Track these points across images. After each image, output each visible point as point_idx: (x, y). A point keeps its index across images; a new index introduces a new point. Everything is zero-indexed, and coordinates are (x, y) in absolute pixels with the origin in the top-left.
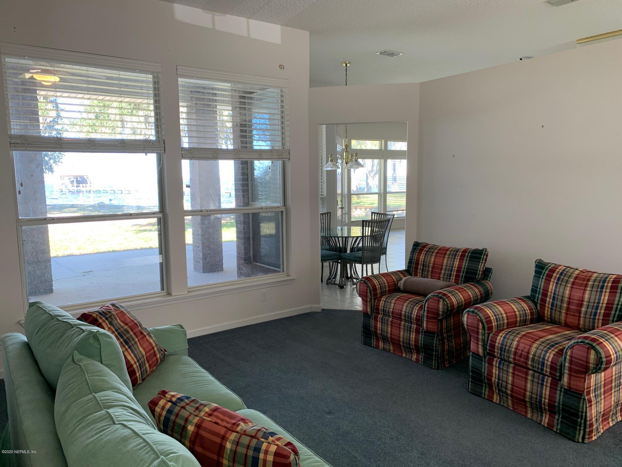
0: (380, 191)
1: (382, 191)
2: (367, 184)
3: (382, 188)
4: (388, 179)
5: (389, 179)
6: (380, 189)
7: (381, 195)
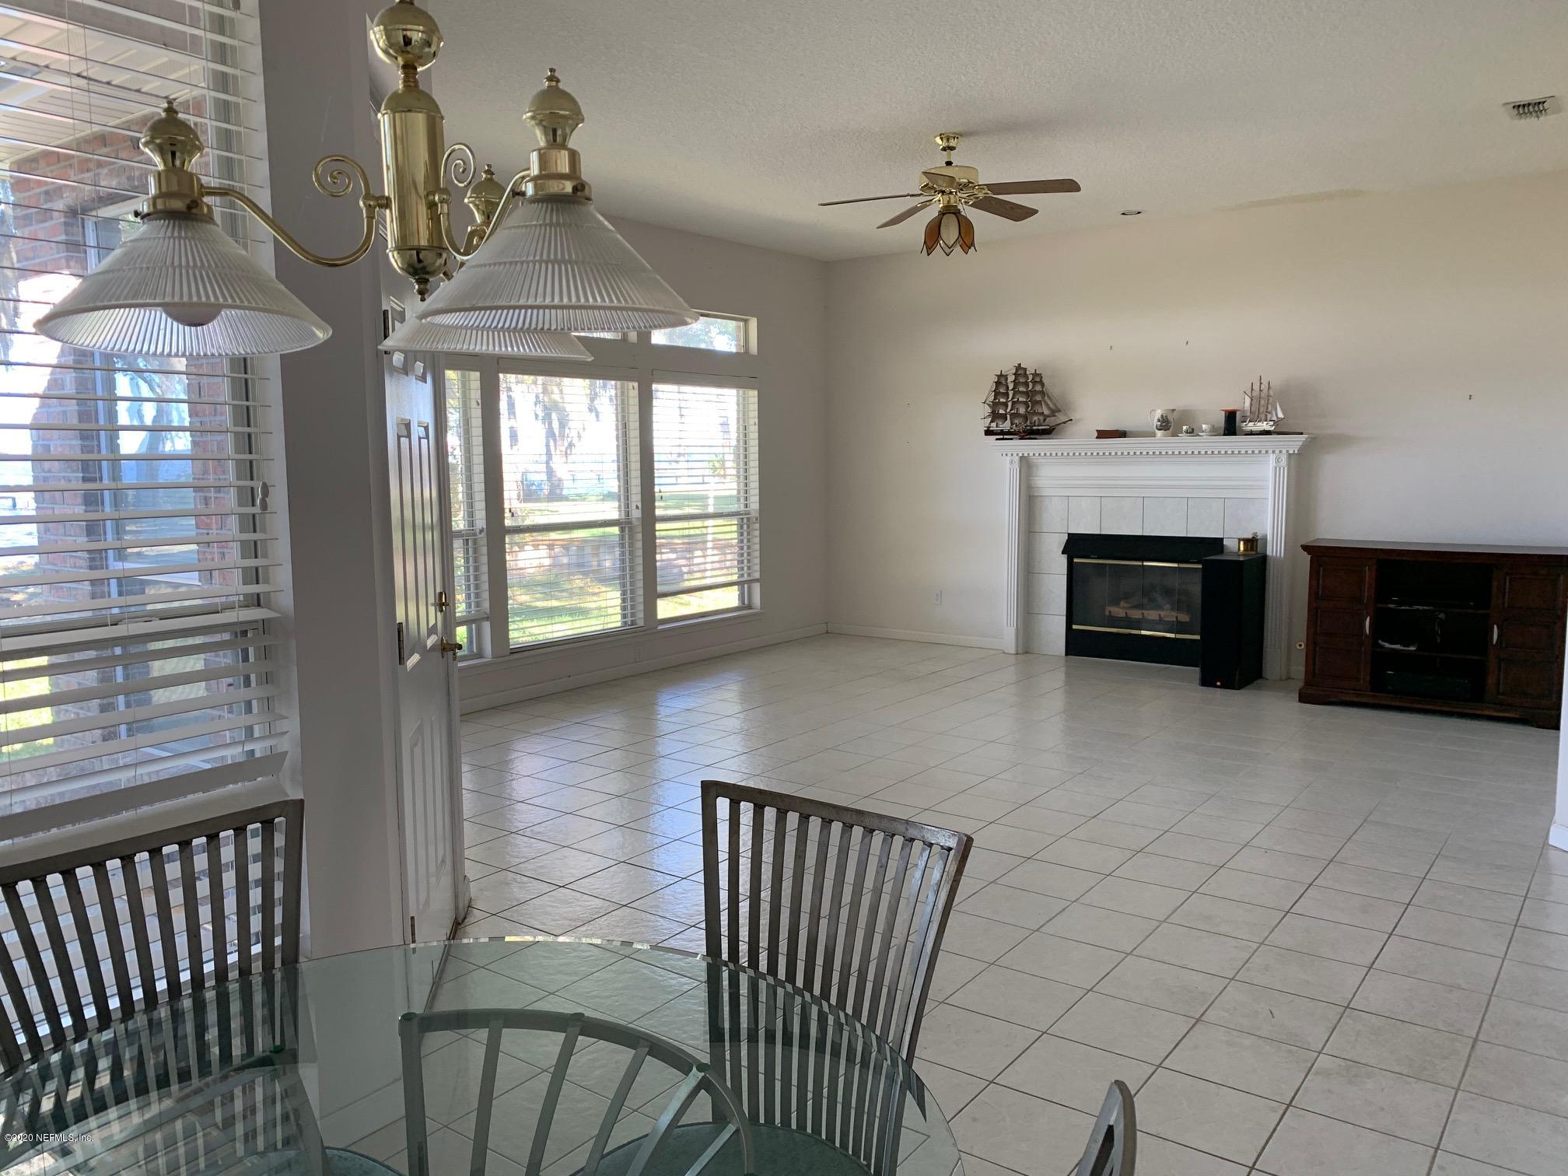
0: (628, 514)
1: (636, 514)
2: (550, 472)
3: (636, 499)
4: (656, 458)
5: (663, 457)
6: (627, 506)
7: (631, 529)
